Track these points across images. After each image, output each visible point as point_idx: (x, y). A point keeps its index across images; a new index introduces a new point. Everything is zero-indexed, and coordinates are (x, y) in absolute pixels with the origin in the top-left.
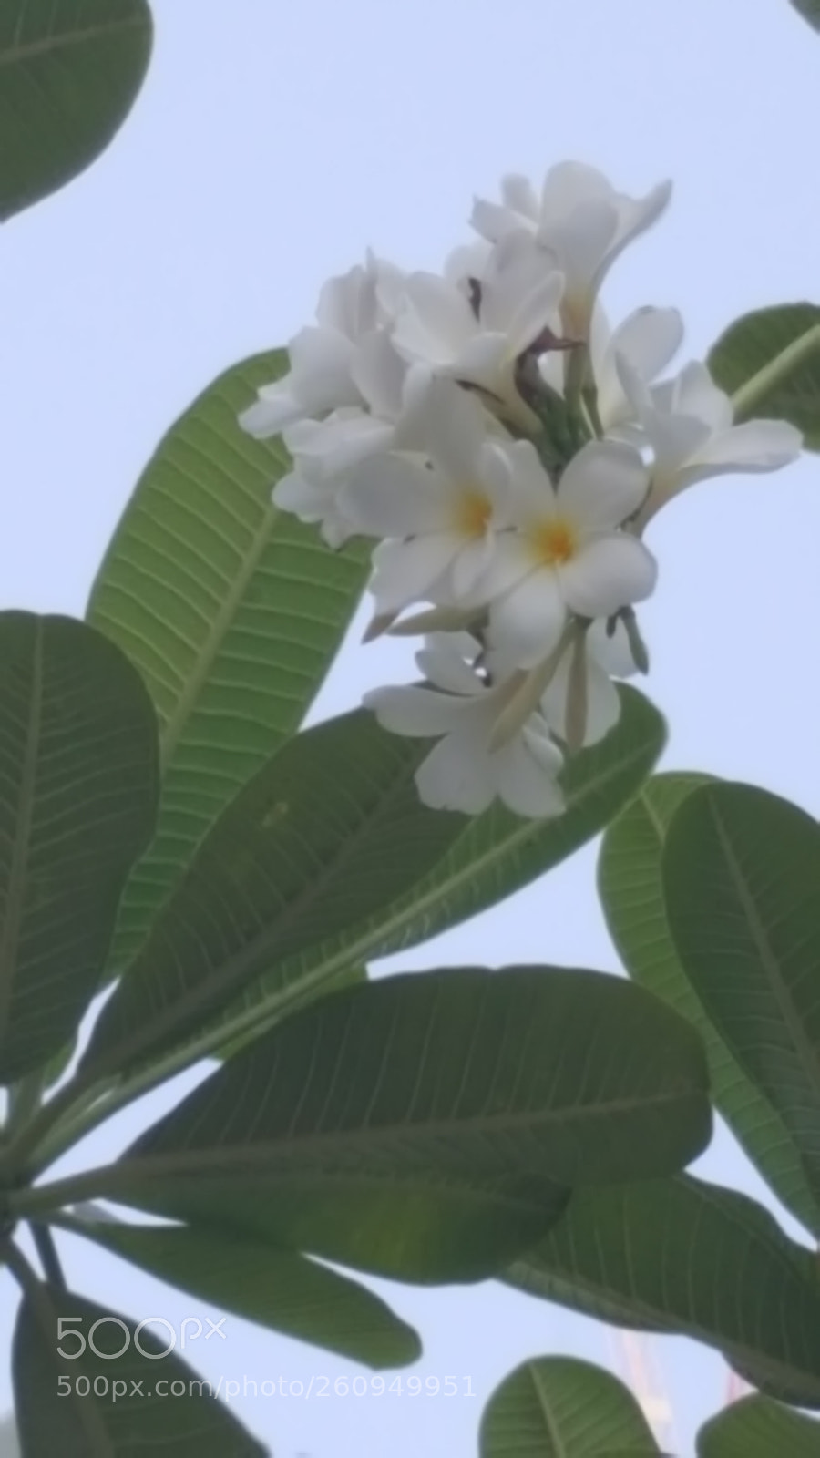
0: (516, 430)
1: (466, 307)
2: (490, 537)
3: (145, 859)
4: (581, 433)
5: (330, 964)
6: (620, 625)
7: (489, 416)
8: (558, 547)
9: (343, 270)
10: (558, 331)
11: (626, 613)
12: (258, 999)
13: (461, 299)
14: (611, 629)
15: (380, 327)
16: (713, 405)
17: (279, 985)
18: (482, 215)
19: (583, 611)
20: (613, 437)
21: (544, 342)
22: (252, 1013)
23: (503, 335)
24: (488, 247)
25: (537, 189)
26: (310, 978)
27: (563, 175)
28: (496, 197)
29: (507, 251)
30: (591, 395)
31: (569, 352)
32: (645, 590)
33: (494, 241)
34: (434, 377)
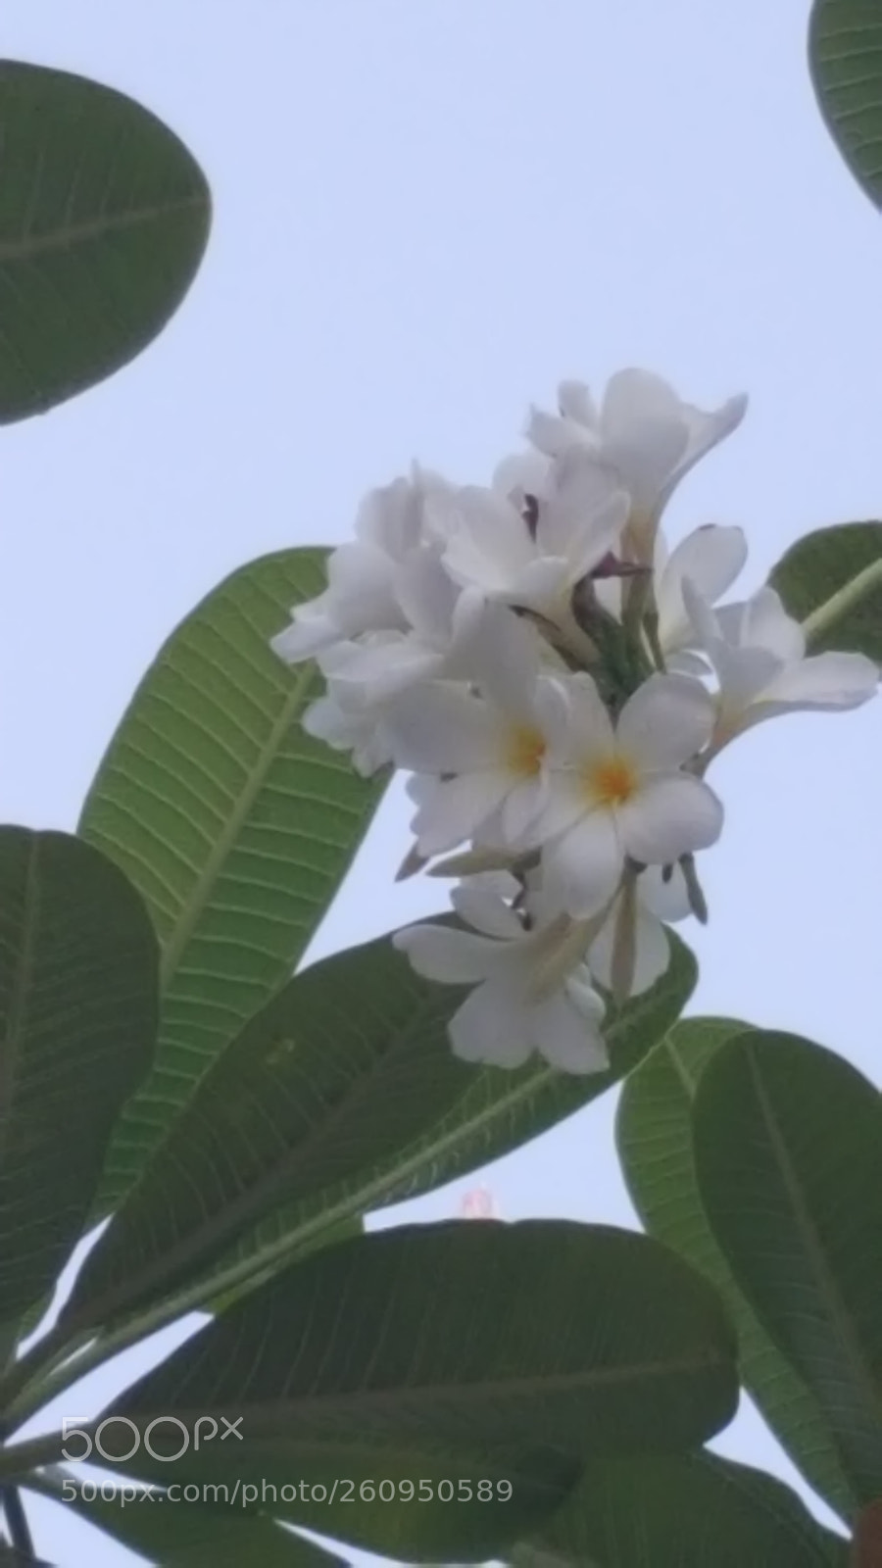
0: (575, 662)
1: (522, 525)
2: (545, 776)
3: (140, 1097)
4: (640, 664)
5: (330, 1214)
6: (678, 872)
7: (543, 645)
8: (615, 787)
9: (385, 481)
10: (618, 554)
11: (687, 861)
12: (252, 1250)
13: (513, 516)
14: (667, 874)
15: (425, 543)
16: (783, 635)
17: (274, 1235)
18: (539, 427)
19: (639, 857)
20: (675, 670)
21: (606, 568)
22: (245, 1265)
23: (563, 560)
24: (545, 462)
25: (597, 397)
26: (308, 1227)
27: (627, 384)
28: (551, 406)
29: (567, 466)
30: (652, 621)
31: (629, 579)
32: (709, 836)
33: (554, 455)
34: (486, 601)
